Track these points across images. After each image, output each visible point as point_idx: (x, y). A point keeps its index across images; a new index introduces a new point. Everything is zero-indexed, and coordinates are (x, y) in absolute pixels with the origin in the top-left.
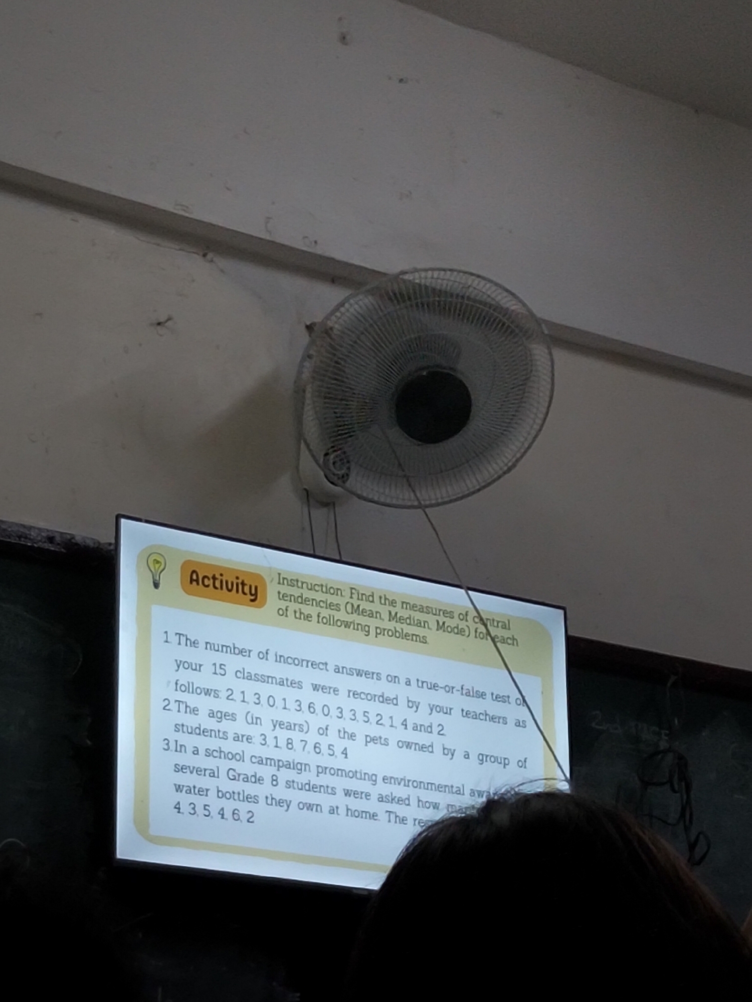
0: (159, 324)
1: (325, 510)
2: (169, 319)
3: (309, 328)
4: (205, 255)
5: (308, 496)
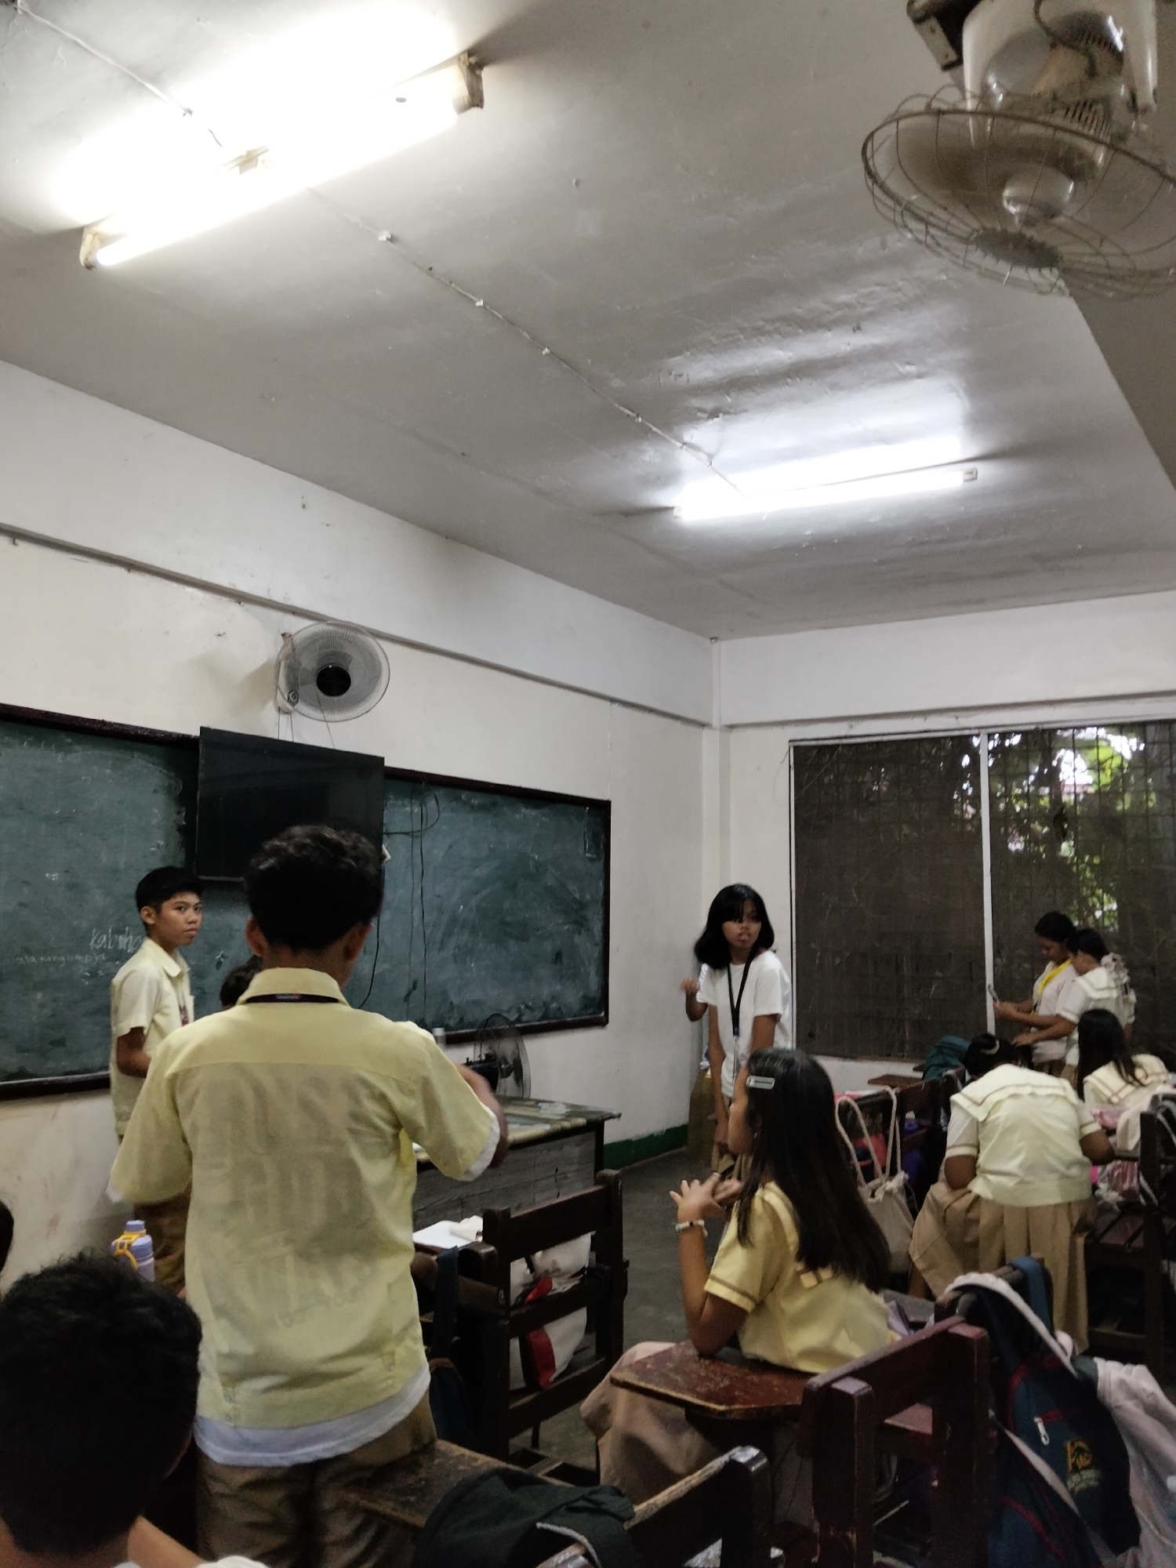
0: (219, 635)
1: (286, 715)
2: (224, 633)
3: (283, 635)
4: (240, 603)
5: (279, 709)
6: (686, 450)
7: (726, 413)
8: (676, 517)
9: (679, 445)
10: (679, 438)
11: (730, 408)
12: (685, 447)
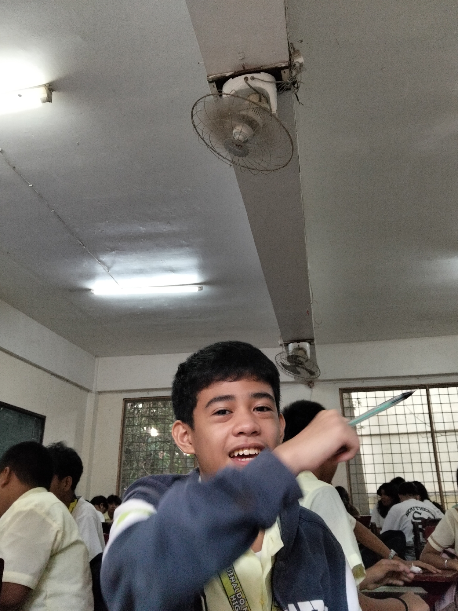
6: (100, 264)
7: (117, 250)
8: (92, 293)
9: (98, 261)
10: (98, 258)
11: (120, 248)
12: (100, 262)
